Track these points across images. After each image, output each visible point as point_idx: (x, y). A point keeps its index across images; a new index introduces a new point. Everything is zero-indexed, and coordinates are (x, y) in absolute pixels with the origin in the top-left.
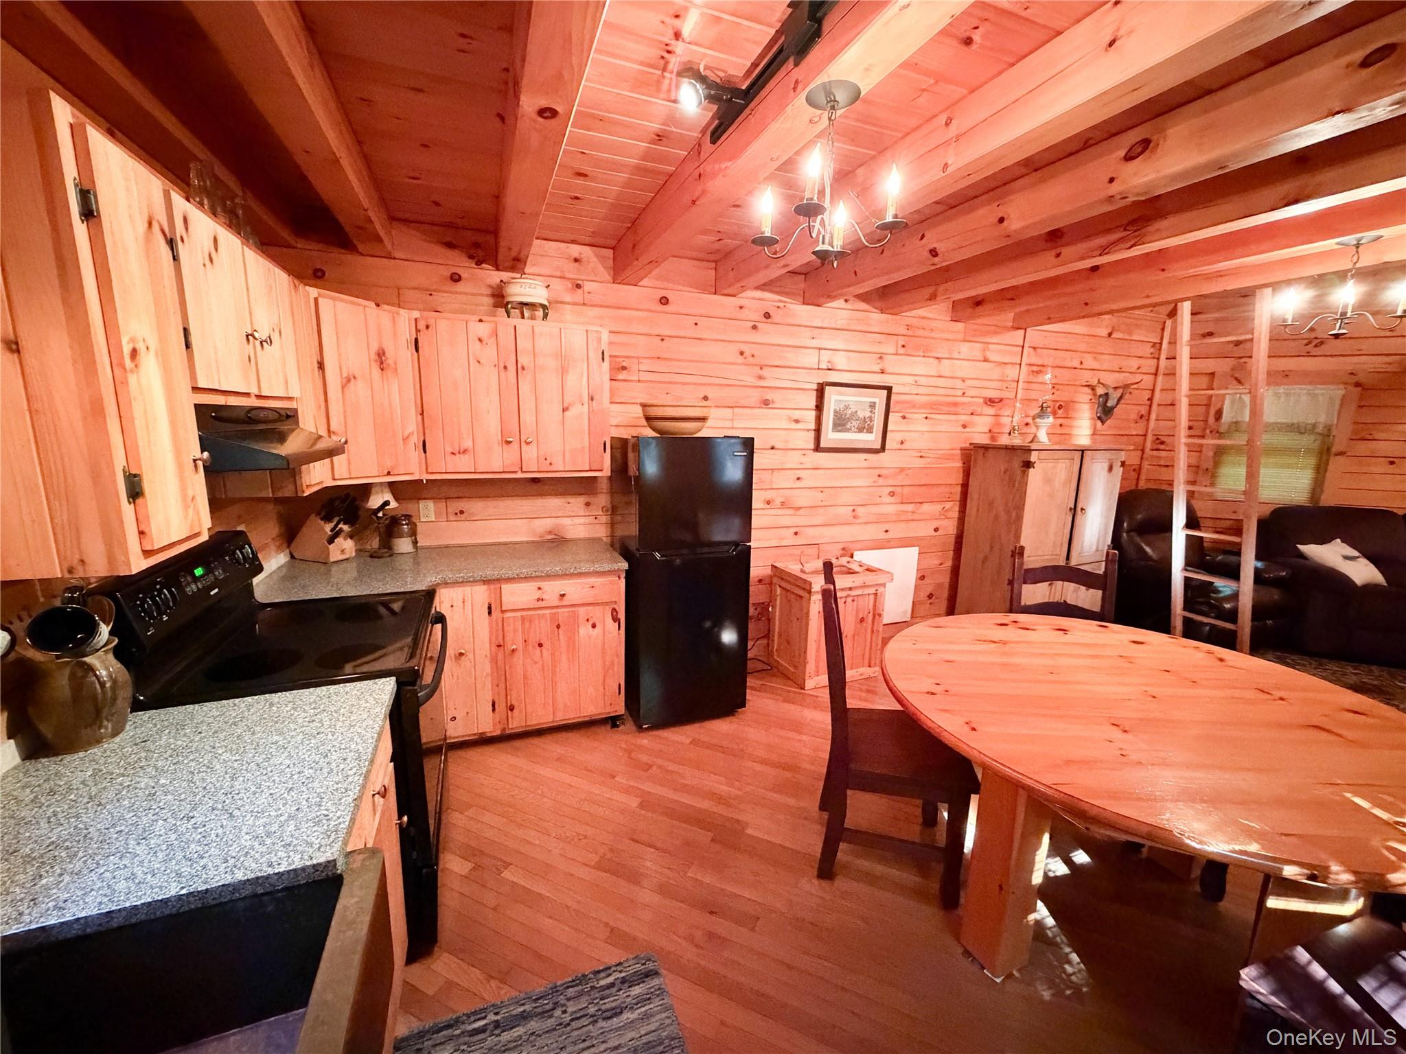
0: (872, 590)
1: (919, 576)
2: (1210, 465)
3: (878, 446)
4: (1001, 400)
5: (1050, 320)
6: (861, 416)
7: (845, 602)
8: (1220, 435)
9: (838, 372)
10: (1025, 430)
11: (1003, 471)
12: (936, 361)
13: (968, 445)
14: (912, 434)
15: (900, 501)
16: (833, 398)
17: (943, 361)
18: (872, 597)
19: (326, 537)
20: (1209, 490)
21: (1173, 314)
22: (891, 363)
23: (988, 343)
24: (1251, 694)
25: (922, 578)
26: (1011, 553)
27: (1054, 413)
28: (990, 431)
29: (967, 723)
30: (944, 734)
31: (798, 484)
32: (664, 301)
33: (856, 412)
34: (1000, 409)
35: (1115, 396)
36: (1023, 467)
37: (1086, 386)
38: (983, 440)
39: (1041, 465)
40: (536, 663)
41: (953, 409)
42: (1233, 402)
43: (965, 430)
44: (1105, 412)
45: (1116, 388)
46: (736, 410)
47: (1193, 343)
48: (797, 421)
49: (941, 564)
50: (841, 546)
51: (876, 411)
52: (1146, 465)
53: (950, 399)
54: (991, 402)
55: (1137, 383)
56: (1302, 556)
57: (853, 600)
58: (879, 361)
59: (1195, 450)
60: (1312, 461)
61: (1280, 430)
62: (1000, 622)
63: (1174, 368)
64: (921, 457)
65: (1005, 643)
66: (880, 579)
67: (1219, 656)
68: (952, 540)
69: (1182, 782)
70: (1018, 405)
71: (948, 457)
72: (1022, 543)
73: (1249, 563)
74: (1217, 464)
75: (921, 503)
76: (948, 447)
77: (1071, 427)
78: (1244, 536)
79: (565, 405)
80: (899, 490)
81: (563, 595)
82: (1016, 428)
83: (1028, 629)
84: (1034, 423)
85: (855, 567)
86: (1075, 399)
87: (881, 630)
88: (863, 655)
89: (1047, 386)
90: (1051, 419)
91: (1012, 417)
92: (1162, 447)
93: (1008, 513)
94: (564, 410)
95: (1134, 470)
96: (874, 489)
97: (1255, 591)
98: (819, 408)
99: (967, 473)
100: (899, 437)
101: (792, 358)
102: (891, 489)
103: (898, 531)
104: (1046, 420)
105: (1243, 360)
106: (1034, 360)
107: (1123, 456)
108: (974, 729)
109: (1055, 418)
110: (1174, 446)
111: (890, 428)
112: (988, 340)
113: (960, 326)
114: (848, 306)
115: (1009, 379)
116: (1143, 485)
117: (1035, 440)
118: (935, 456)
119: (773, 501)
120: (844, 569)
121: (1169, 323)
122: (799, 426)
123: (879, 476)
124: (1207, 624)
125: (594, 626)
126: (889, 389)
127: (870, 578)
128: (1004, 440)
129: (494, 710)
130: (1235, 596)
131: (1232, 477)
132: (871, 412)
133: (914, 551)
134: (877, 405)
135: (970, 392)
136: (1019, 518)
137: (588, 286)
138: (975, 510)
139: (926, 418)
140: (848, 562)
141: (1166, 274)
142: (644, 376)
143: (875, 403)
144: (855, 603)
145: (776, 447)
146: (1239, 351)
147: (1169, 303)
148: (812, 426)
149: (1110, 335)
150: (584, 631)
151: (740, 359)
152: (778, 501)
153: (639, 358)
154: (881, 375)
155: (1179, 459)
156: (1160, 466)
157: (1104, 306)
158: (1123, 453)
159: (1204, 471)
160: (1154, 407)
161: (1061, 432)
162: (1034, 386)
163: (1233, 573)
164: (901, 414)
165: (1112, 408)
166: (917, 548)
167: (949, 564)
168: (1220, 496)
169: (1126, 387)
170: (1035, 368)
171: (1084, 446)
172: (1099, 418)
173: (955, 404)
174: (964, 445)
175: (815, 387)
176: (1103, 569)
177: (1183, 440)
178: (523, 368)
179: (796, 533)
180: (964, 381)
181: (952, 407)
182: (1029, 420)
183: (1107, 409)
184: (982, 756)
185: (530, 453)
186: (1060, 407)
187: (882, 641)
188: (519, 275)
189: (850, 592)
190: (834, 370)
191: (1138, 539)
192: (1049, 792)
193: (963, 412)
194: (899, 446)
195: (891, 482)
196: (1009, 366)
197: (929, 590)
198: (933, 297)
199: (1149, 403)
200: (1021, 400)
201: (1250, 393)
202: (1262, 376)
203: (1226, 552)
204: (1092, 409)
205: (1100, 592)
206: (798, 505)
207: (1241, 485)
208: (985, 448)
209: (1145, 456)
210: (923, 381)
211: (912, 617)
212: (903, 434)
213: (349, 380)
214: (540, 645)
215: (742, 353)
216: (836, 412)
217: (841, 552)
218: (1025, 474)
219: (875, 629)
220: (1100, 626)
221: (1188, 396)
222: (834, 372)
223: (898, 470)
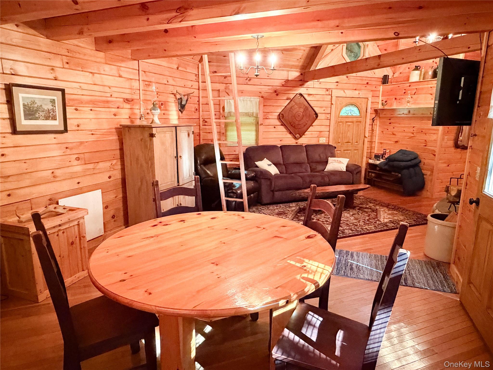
0: (76, 223)
1: (104, 207)
2: (224, 132)
3: (62, 128)
4: (132, 100)
5: (149, 57)
6: (46, 108)
7: (58, 235)
8: (225, 118)
9: (20, 77)
10: (147, 117)
11: (140, 140)
12: (91, 75)
13: (119, 126)
14: (84, 120)
15: (83, 162)
16: (21, 96)
17: (95, 75)
18: (76, 227)
20: (225, 142)
21: (201, 60)
22: (60, 73)
23: (120, 67)
24: (255, 230)
25: (106, 207)
26: (152, 184)
27: (160, 108)
28: (130, 117)
29: (146, 291)
30: (135, 303)
31: (3, 159)
33: (41, 105)
34: (133, 105)
35: (185, 99)
36: (150, 137)
37: (171, 94)
38: (127, 122)
39: (158, 135)
41: (106, 105)
42: (227, 102)
43: (116, 117)
44: (182, 108)
45: (184, 95)
47: (211, 75)
49: (116, 197)
50: (49, 198)
51: (56, 105)
52: (201, 132)
53: (104, 99)
54: (127, 101)
55: (192, 93)
56: (257, 167)
57: (63, 233)
58: (52, 71)
59: (219, 125)
60: (254, 128)
61: (243, 115)
62: (153, 225)
63: (206, 87)
64: (92, 134)
65: (157, 236)
66: (79, 214)
67: (242, 216)
68: (120, 181)
69: (241, 280)
70: (141, 102)
71: (109, 133)
72: (157, 179)
73: (243, 172)
74: (226, 131)
75: (98, 162)
76: (108, 128)
77: (168, 115)
78: (240, 161)
80: (82, 156)
82: (143, 115)
83: (167, 225)
84: (151, 113)
85: (60, 210)
86: (169, 101)
87: (86, 245)
88: (78, 265)
89: (154, 93)
90: (159, 111)
91: (140, 109)
92: (206, 124)
93: (147, 163)
95: (198, 135)
96: (64, 157)
97: (246, 183)
98: (10, 102)
99: (121, 143)
100: (76, 122)
102: (77, 156)
103: (86, 182)
104: (157, 111)
105: (228, 85)
106: (145, 79)
107: (192, 129)
108: (150, 294)
109: (161, 110)
110: (211, 123)
111: (68, 116)
112: (119, 65)
113: (101, 54)
115: (134, 88)
116: (202, 142)
117: (153, 122)
118: (101, 133)
120: (54, 213)
121: (200, 65)
123: (67, 148)
124: (233, 201)
126: (63, 91)
127: (72, 215)
128: (138, 122)
130: (240, 187)
131: (232, 135)
132: (52, 106)
133: (98, 193)
134: (56, 102)
135: (115, 95)
136: (153, 164)
138: (129, 161)
139: (91, 110)
140: (55, 208)
141: (196, 40)
143: (54, 100)
144: (65, 234)
146: (226, 81)
147: (198, 54)
148: (6, 115)
149: (178, 68)
154: (55, 81)
155: (213, 129)
156: (207, 133)
157: (173, 53)
158: (192, 127)
159: (223, 134)
160: (201, 105)
161: (164, 118)
162: (148, 93)
163: (238, 177)
164: (74, 108)
165: (184, 105)
166: (100, 190)
167: (121, 196)
168: (229, 144)
169: (188, 95)
170: (147, 83)
171: (175, 124)
172: (180, 110)
173: (108, 102)
174: (117, 126)
175: (3, 87)
176: (194, 185)
177: (214, 120)
179: (9, 195)
180: (110, 88)
181: (106, 103)
182: (149, 111)
183: (182, 106)
184: (157, 308)
186: (162, 104)
187: (89, 252)
189: (60, 228)
190: (17, 75)
191: (204, 168)
192: (193, 313)
193: (113, 106)
194: (77, 128)
196: (133, 81)
197: (112, 213)
198: (81, 33)
199: (198, 103)
200: (143, 100)
201: (233, 99)
202: (236, 92)
203: (235, 169)
204: (176, 106)
205: (194, 197)
206: (6, 175)
207: (236, 140)
208: (128, 127)
209: (201, 128)
210: (84, 86)
211: (105, 232)
212: (78, 120)
216: (24, 105)
217: (49, 202)
218: (151, 140)
219: (82, 247)
220: (198, 214)
221: (212, 100)
222: (17, 77)
223: (79, 144)
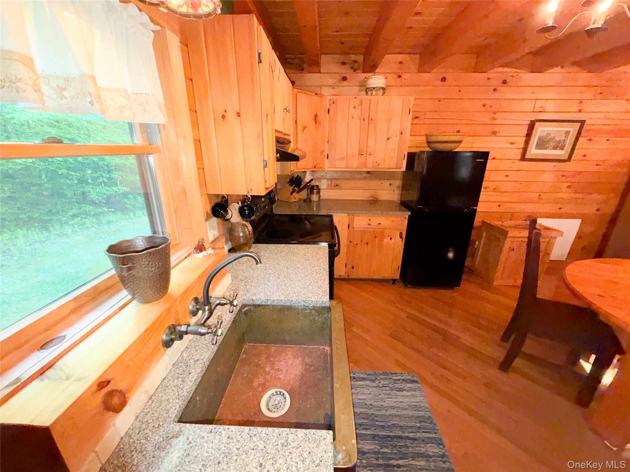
0: (547, 240)
1: (578, 236)
3: (566, 158)
6: (558, 140)
9: (547, 113)
12: (626, 102)
14: (594, 150)
15: (574, 191)
16: (540, 130)
18: (546, 243)
19: (290, 192)
22: (587, 106)
25: (580, 238)
31: (507, 179)
32: (444, 79)
33: (555, 137)
40: (364, 251)
46: (476, 138)
48: (512, 143)
49: (596, 231)
50: (527, 215)
51: (570, 136)
58: (579, 104)
64: (597, 165)
66: (553, 234)
68: (608, 217)
75: (590, 193)
79: (389, 137)
80: (575, 185)
81: (380, 224)
87: (547, 262)
94: (388, 139)
96: (557, 184)
98: (529, 135)
100: (583, 152)
101: (516, 106)
102: (569, 184)
103: (567, 209)
111: (578, 146)
114: (563, 71)
118: (609, 164)
119: (489, 187)
122: (514, 146)
123: (563, 176)
125: (391, 239)
126: (583, 122)
129: (346, 267)
132: (565, 137)
134: (571, 133)
137: (405, 76)
139: (608, 140)
142: (427, 121)
143: (569, 132)
145: (496, 158)
148: (522, 146)
150: (387, 240)
151: (483, 109)
152: (491, 188)
153: (425, 112)
154: (579, 113)
164: (588, 138)
166: (580, 220)
167: (602, 231)
175: (528, 123)
178: (372, 120)
179: (499, 206)
185: (370, 160)
188: (373, 74)
190: (545, 112)
194: (582, 158)
195: (569, 180)
197: (584, 244)
206: (504, 190)
210: (611, 116)
211: (566, 259)
212: (587, 150)
213: (304, 128)
214: (367, 244)
215: (484, 105)
216: (539, 137)
217: (526, 218)
219: (544, 261)
222: (545, 113)
223: (577, 173)
